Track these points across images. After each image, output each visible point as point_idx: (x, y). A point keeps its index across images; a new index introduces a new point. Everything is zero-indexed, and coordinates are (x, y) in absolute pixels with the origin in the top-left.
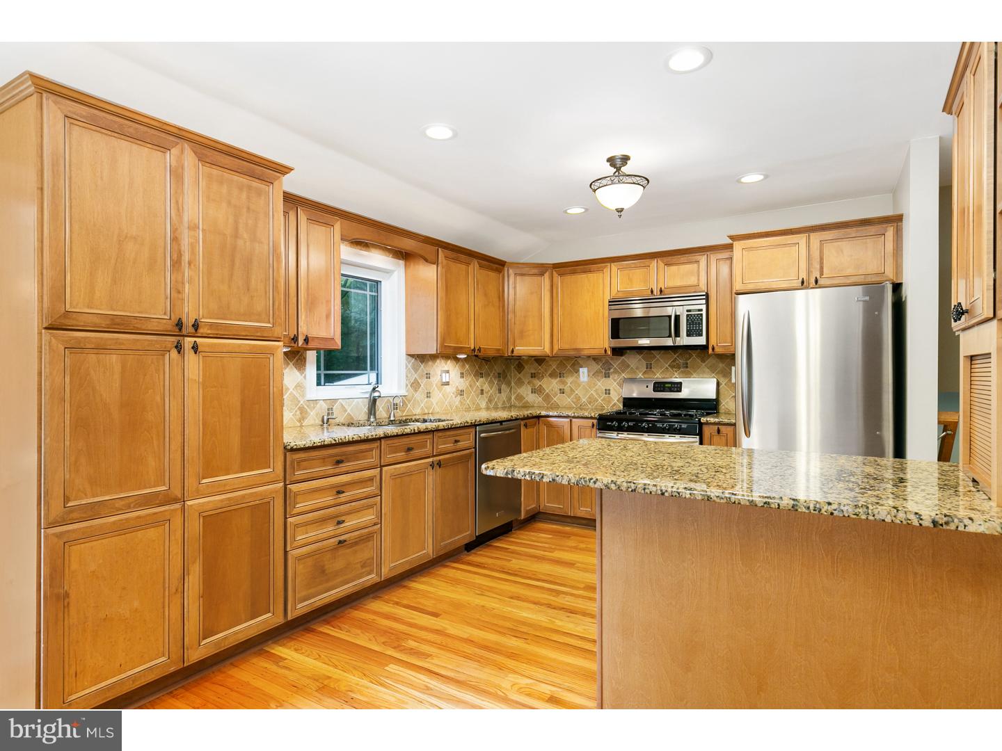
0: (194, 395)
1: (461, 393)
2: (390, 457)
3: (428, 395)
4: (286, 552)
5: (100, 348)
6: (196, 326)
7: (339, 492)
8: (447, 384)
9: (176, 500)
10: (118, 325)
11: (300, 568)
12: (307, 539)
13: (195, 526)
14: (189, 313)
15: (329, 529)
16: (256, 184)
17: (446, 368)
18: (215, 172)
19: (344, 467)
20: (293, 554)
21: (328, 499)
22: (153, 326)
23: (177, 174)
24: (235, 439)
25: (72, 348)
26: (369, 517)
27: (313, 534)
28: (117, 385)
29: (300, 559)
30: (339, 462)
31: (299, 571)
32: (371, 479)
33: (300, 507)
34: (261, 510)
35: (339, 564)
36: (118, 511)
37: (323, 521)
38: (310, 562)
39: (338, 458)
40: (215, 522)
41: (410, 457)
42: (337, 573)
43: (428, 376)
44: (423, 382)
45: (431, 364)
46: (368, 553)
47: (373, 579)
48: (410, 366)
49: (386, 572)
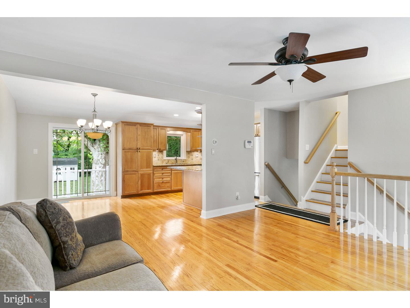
0: (139, 158)
3: (192, 159)
4: (153, 182)
5: (128, 152)
6: (139, 148)
7: (163, 174)
8: (198, 157)
9: (137, 171)
10: (130, 149)
11: (156, 184)
12: (156, 180)
13: (140, 175)
14: (139, 147)
15: (161, 179)
16: (148, 127)
17: (197, 154)
18: (142, 127)
19: (163, 170)
20: (154, 182)
21: (161, 175)
22: (134, 149)
23: (137, 129)
24: (145, 164)
25: (125, 152)
26: (169, 179)
27: (158, 180)
28: (130, 156)
29: (155, 183)
30: (163, 169)
31: (156, 185)
32: (169, 173)
33: (155, 175)
34: (149, 175)
35: (163, 185)
36: (130, 172)
37: (160, 178)
38: (157, 184)
40: (142, 175)
42: (162, 187)
43: (192, 155)
44: (191, 157)
45: (193, 153)
46: (168, 185)
47: (169, 189)
48: (187, 153)
49: (172, 189)
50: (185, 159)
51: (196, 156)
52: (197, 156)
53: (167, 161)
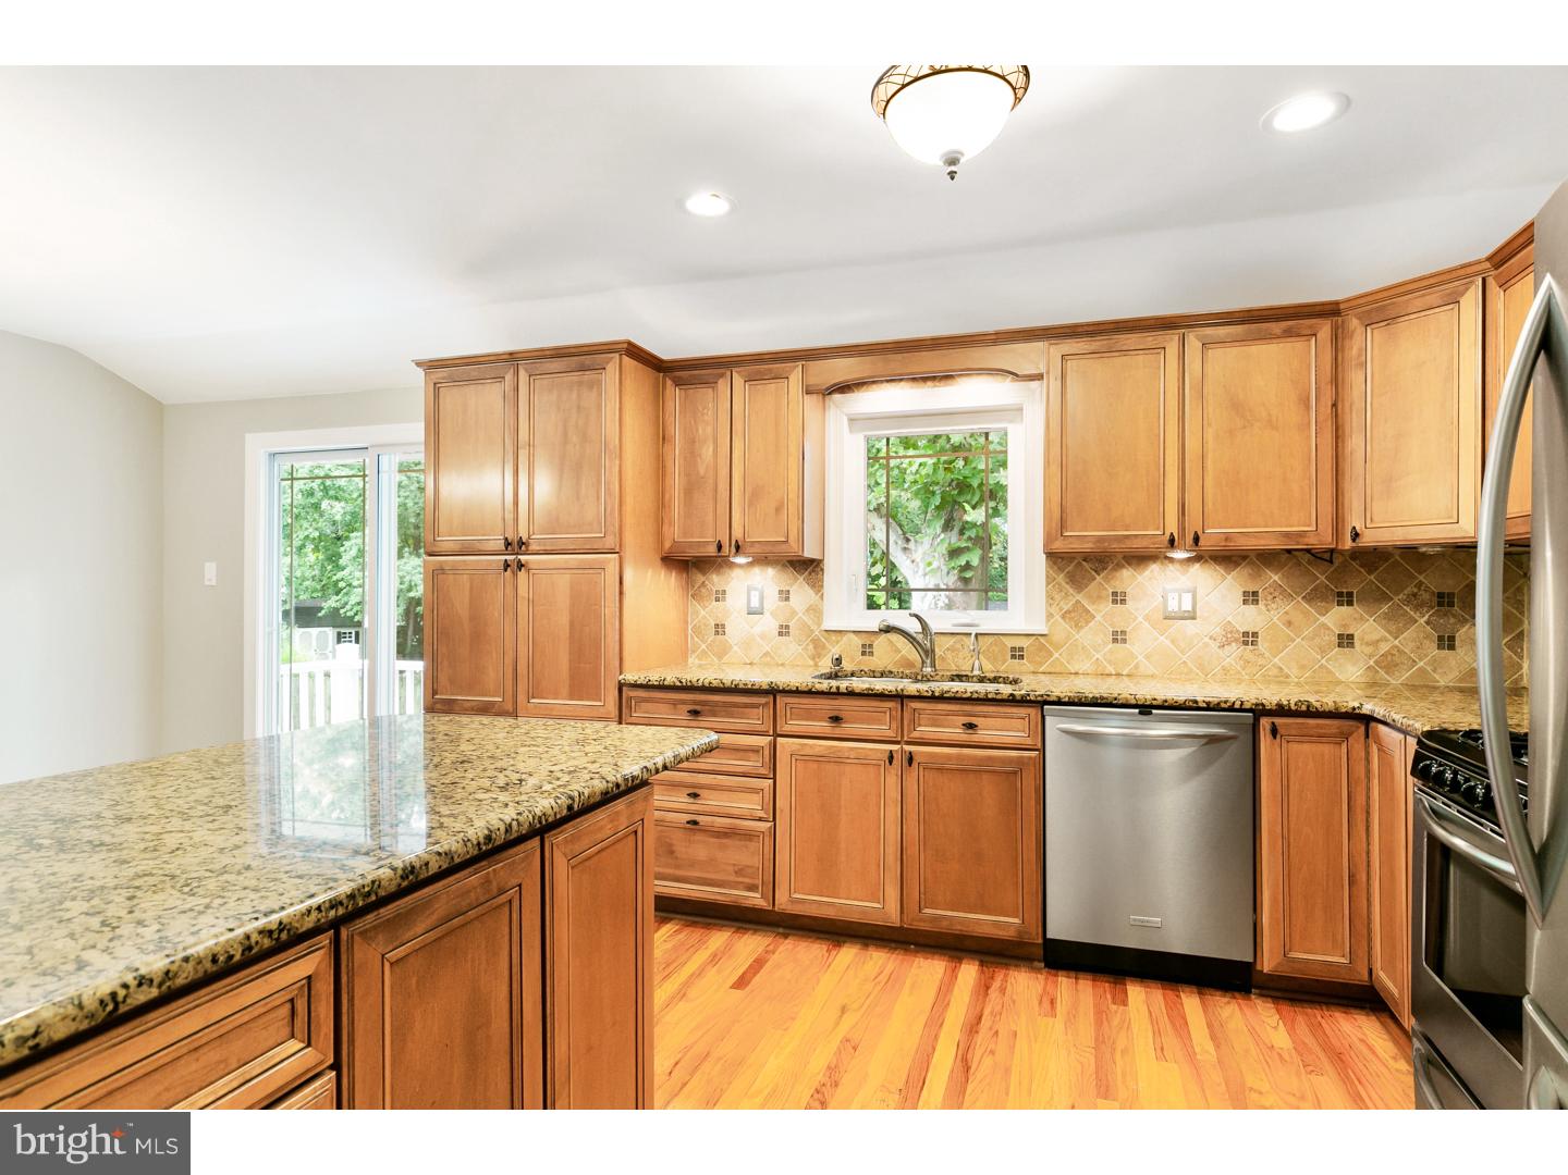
0: (523, 613)
1: (1249, 638)
2: (794, 725)
3: (1119, 637)
5: (454, 569)
6: (523, 544)
8: (1187, 616)
9: (506, 713)
10: (465, 549)
14: (519, 532)
15: (677, 799)
17: (1184, 581)
18: (545, 380)
19: (705, 721)
22: (488, 548)
23: (513, 396)
24: (565, 662)
25: (438, 571)
26: (750, 804)
28: (467, 600)
30: (694, 713)
32: (755, 750)
35: (700, 853)
39: (698, 708)
41: (838, 732)
42: (692, 864)
43: (1119, 598)
44: (1103, 611)
45: (1126, 573)
46: (748, 856)
47: (755, 899)
48: (1061, 578)
49: (783, 902)
50: (1039, 627)
51: (1173, 606)
52: (1180, 602)
53: (857, 641)
